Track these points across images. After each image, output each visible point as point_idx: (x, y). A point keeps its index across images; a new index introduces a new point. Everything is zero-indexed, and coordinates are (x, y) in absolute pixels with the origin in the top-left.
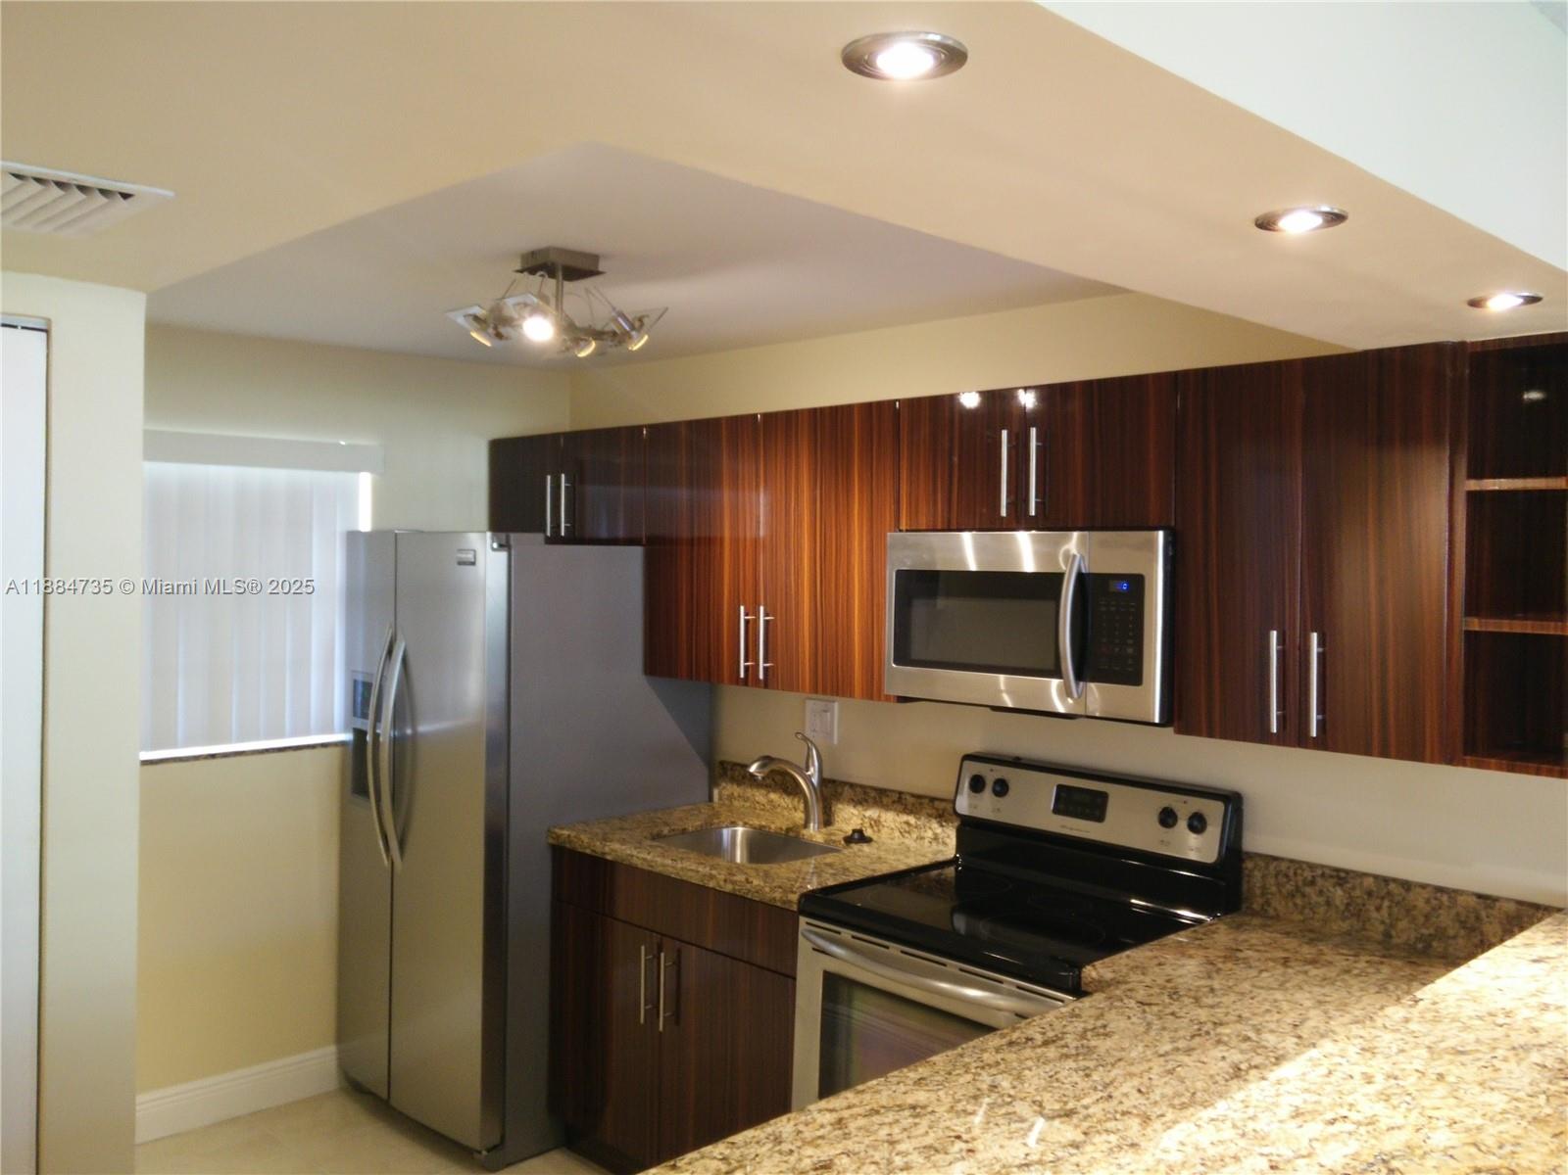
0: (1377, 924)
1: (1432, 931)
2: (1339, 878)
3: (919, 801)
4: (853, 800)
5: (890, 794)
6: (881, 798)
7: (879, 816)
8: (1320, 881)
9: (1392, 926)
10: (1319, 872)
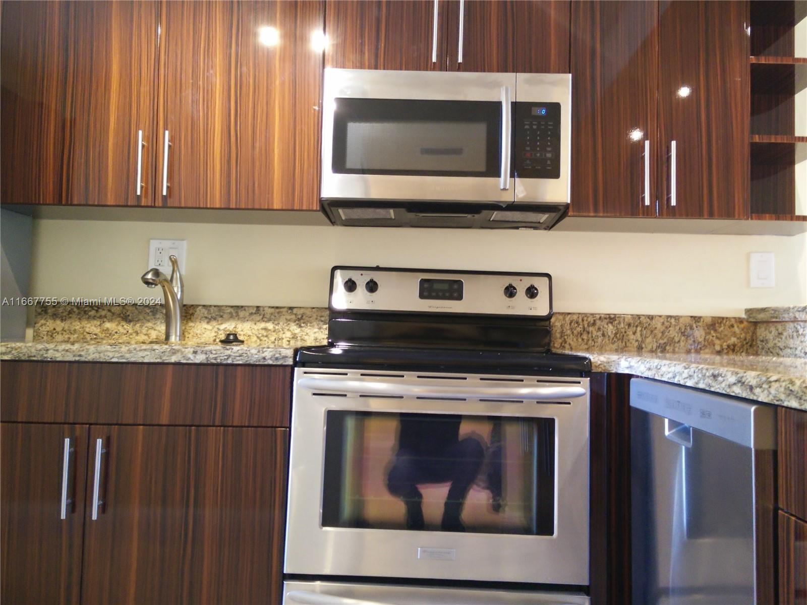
0: (634, 342)
1: (665, 340)
2: (610, 318)
3: (278, 310)
4: (206, 318)
5: (247, 309)
6: (237, 312)
7: (235, 327)
8: (598, 323)
9: (643, 341)
10: (598, 316)
